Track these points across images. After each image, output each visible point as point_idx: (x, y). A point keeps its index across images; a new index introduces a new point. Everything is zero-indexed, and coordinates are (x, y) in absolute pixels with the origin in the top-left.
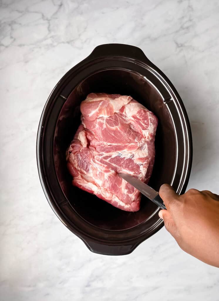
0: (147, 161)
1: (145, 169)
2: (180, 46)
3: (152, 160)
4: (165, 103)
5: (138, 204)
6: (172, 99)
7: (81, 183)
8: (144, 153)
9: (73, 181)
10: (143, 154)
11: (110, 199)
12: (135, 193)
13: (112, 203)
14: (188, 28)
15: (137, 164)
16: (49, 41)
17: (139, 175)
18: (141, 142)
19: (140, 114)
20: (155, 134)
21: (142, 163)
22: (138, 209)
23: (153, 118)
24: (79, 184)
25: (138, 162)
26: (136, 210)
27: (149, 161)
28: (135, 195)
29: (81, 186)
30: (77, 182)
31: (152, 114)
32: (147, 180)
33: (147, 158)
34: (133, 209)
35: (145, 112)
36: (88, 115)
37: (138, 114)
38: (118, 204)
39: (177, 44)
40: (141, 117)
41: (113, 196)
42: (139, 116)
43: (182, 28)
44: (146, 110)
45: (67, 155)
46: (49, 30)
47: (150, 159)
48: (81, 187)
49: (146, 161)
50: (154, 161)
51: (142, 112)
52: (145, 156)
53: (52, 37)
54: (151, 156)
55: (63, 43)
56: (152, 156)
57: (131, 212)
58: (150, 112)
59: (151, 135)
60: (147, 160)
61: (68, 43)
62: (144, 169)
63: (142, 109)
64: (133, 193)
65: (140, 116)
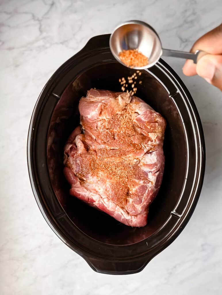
0: (156, 168)
1: (154, 178)
2: (184, 41)
3: (161, 166)
4: (170, 97)
5: (145, 217)
6: (178, 91)
7: (80, 191)
8: (152, 159)
9: (71, 189)
10: (151, 160)
11: (112, 210)
12: (143, 204)
13: (115, 216)
14: (192, 22)
15: (143, 171)
16: (41, 43)
17: (148, 184)
18: (148, 147)
19: (145, 116)
20: (163, 138)
21: (150, 170)
22: (145, 224)
23: (160, 119)
24: (78, 192)
25: (146, 169)
26: (143, 225)
27: (157, 167)
28: (142, 207)
29: (79, 195)
30: (75, 191)
31: (159, 115)
32: (157, 191)
33: (155, 164)
34: (139, 224)
35: (151, 113)
36: (86, 116)
37: (143, 116)
38: (123, 218)
39: (181, 39)
40: (147, 118)
41: (116, 207)
42: (144, 118)
43: (186, 22)
44: (153, 111)
46: (41, 31)
47: (159, 165)
48: (80, 196)
49: (155, 167)
50: (163, 168)
51: (148, 113)
52: (153, 162)
53: (44, 38)
54: (160, 162)
55: (57, 43)
56: (161, 162)
57: (137, 227)
58: (157, 113)
59: (160, 140)
60: (156, 166)
61: (62, 43)
62: (153, 178)
63: (148, 110)
64: (140, 204)
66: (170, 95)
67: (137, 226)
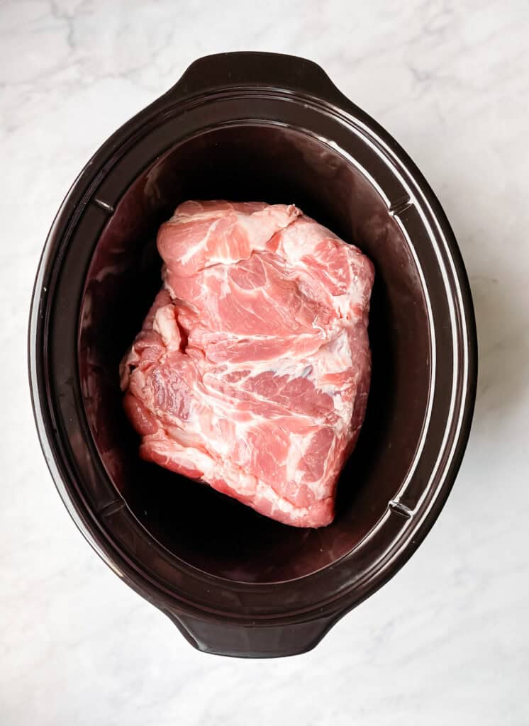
0: (350, 382)
1: (348, 406)
2: (423, 78)
3: (363, 379)
4: (391, 214)
5: (328, 505)
6: (413, 200)
7: (165, 450)
8: (340, 359)
9: (143, 446)
10: (338, 363)
11: (249, 493)
13: (255, 505)
14: (441, 31)
15: (323, 392)
17: (336, 425)
18: (331, 329)
19: (324, 253)
20: (368, 307)
21: (337, 389)
22: (329, 520)
23: (360, 261)
24: (159, 452)
25: (328, 388)
26: (323, 524)
27: (355, 380)
29: (165, 458)
30: (153, 450)
31: (357, 251)
32: (354, 436)
33: (349, 373)
34: (314, 521)
35: (337, 246)
36: (178, 260)
37: (319, 252)
38: (274, 508)
39: (414, 72)
40: (328, 259)
41: (257, 483)
42: (321, 257)
43: (426, 30)
44: (341, 242)
45: (123, 374)
46: (72, 44)
47: (357, 375)
48: (166, 463)
49: (348, 381)
50: (368, 381)
51: (330, 246)
52: (344, 368)
53: (81, 62)
54: (359, 366)
56: (362, 366)
57: (312, 529)
58: (352, 246)
59: (358, 311)
60: (350, 379)
61: (124, 76)
62: (345, 406)
63: (328, 238)
65: (324, 258)
66: (391, 210)
67: (308, 526)
